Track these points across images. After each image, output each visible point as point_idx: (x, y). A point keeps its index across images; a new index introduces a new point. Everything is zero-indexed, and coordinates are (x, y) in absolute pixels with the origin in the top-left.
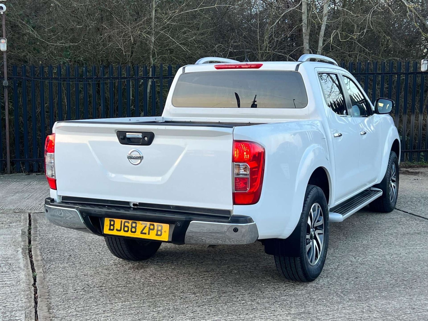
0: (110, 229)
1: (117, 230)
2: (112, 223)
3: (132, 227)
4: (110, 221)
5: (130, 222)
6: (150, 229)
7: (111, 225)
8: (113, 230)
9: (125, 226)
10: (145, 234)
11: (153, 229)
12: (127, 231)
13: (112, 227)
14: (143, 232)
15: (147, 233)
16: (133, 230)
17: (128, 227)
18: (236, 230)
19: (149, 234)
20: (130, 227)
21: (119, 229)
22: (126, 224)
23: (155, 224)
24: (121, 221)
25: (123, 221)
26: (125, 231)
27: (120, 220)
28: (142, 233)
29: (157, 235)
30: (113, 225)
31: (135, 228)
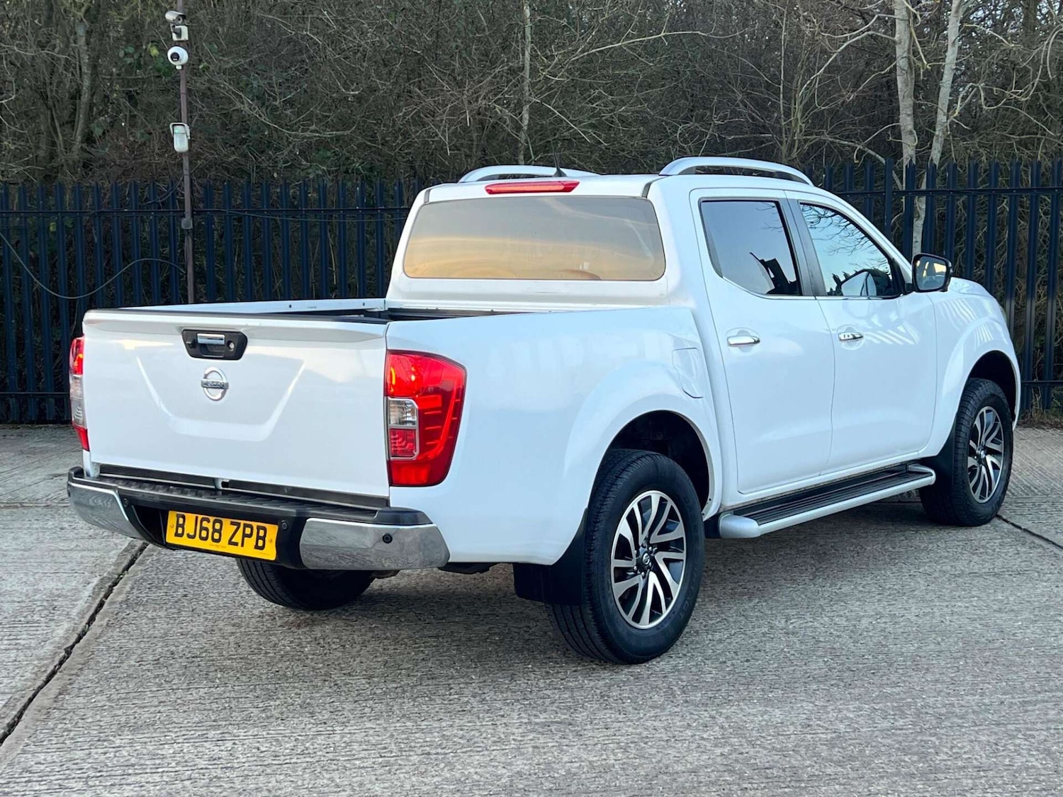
0: (177, 535)
1: (189, 536)
2: (181, 521)
3: (215, 531)
4: (178, 516)
5: (212, 519)
6: (244, 535)
7: (178, 525)
8: (181, 535)
9: (202, 528)
10: (236, 544)
11: (250, 536)
12: (206, 539)
13: (180, 531)
14: (233, 540)
15: (240, 544)
16: (216, 536)
17: (207, 529)
18: (387, 538)
19: (242, 545)
20: (211, 530)
21: (192, 534)
22: (205, 524)
23: (255, 524)
24: (197, 518)
25: (200, 517)
26: (202, 538)
27: (195, 515)
28: (231, 543)
29: (257, 547)
30: (182, 526)
31: (219, 531)
